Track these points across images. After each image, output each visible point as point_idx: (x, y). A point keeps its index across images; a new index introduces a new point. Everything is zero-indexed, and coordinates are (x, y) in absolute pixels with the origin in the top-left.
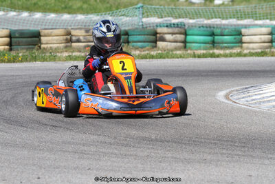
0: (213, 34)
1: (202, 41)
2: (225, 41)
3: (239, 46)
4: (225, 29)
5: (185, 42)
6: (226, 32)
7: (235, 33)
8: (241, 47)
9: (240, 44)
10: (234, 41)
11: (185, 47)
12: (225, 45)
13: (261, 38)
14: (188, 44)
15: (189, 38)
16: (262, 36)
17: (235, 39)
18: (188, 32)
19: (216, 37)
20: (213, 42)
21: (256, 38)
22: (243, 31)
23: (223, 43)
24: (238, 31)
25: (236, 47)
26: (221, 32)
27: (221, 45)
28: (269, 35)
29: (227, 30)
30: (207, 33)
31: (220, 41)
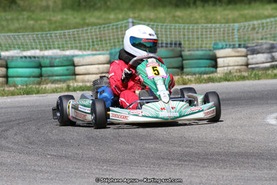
0: (40, 66)
1: (28, 74)
2: (55, 74)
3: (72, 79)
4: (55, 59)
5: (6, 77)
6: (56, 62)
7: (67, 63)
8: (75, 79)
9: (74, 77)
10: (66, 72)
11: (7, 82)
12: (57, 78)
13: (98, 68)
14: (10, 79)
15: (11, 71)
16: (101, 66)
17: (67, 70)
18: (9, 65)
19: (43, 69)
20: (41, 76)
21: (93, 69)
22: (76, 60)
23: (53, 76)
24: (70, 60)
25: (69, 80)
26: (50, 62)
27: (51, 78)
28: (107, 63)
29: (57, 60)
30: (33, 64)
31: (50, 73)
